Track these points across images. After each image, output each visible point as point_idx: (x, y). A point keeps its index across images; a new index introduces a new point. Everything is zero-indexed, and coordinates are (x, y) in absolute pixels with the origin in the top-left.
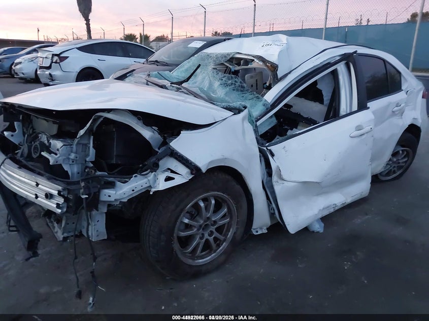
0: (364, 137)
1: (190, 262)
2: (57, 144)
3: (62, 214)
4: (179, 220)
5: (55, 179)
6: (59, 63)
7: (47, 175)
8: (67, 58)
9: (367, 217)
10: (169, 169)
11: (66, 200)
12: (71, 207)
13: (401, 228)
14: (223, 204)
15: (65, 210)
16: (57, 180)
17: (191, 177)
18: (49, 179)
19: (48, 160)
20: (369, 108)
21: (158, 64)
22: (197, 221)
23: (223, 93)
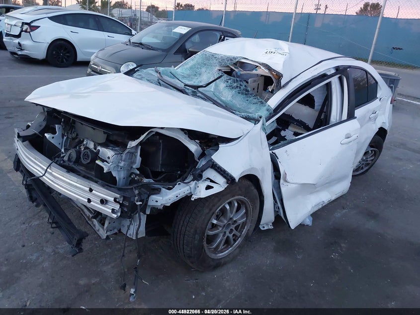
0: (351, 144)
1: (213, 256)
2: (108, 153)
3: (118, 218)
4: (210, 222)
5: (108, 186)
6: (29, 32)
7: (100, 181)
8: (38, 27)
9: (344, 211)
10: (208, 178)
11: (122, 205)
12: (126, 212)
13: (373, 222)
14: (241, 206)
15: (119, 214)
16: (111, 187)
17: (226, 186)
18: (103, 186)
19: (102, 168)
20: (356, 117)
21: (143, 46)
22: (221, 221)
23: (230, 96)
